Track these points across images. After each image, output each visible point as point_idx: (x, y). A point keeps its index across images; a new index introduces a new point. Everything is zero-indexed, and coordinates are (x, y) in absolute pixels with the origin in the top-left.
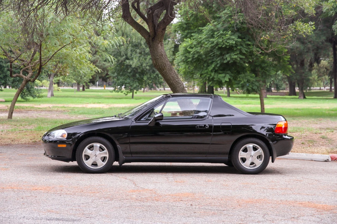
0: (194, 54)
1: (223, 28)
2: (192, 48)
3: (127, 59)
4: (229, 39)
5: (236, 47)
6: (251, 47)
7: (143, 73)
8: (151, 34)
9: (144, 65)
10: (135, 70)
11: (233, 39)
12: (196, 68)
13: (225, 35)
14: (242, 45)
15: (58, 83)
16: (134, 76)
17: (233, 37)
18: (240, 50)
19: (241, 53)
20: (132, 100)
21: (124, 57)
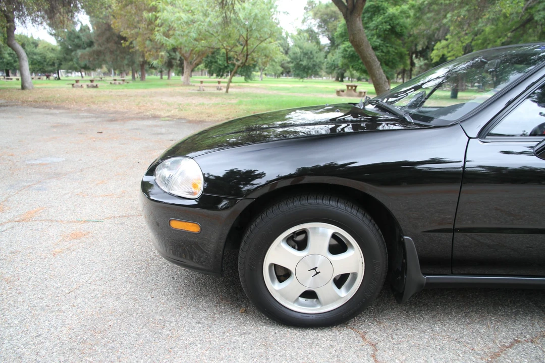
0: (350, 52)
1: (371, 35)
2: (348, 48)
3: (301, 61)
4: (375, 42)
5: (379, 47)
6: (389, 48)
7: (309, 69)
8: (349, 7)
9: (310, 64)
10: (305, 67)
11: (378, 42)
12: (350, 62)
13: (372, 39)
14: (382, 46)
15: (266, 74)
16: (304, 70)
17: (378, 40)
18: (382, 49)
19: (382, 52)
20: (302, 83)
21: (299, 60)
